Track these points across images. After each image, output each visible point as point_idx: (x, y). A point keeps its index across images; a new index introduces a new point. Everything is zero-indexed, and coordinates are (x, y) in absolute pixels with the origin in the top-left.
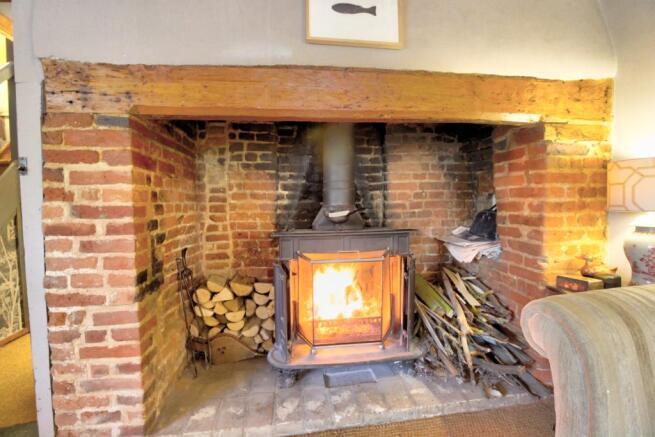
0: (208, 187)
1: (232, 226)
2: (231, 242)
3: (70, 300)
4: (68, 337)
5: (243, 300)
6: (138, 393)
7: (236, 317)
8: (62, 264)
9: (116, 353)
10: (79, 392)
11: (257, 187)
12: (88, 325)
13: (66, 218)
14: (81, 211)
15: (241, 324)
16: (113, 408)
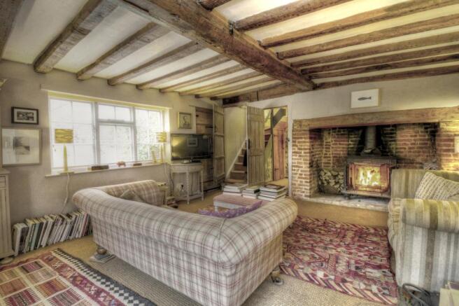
0: (325, 141)
1: (332, 154)
2: (332, 159)
3: (297, 166)
4: (296, 174)
5: (335, 177)
6: (308, 188)
7: (332, 182)
8: (295, 159)
9: (305, 178)
10: (297, 186)
11: (342, 141)
12: (300, 172)
13: (297, 150)
14: (299, 149)
15: (334, 184)
16: (303, 190)
